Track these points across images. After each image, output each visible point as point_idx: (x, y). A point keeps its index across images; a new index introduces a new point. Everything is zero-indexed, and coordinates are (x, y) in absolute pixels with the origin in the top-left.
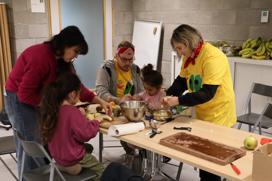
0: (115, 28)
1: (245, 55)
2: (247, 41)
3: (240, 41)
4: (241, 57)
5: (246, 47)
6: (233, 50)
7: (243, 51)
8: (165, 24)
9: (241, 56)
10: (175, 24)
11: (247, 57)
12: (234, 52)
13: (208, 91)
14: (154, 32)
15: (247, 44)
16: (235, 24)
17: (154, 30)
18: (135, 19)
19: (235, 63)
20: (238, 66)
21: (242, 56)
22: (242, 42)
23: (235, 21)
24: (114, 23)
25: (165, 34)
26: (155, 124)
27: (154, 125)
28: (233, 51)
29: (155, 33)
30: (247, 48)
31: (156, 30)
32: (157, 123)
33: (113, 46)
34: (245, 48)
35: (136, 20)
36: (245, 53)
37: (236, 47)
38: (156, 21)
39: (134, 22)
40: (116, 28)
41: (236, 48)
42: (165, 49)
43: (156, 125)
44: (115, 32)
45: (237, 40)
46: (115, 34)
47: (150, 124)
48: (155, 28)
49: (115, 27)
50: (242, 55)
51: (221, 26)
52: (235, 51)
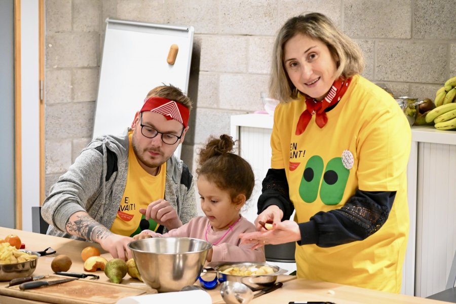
0: (47, 47)
1: (443, 121)
2: (447, 83)
3: (424, 83)
4: (435, 128)
5: (446, 100)
6: (411, 108)
7: (438, 112)
8: (202, 37)
9: (432, 124)
10: (233, 35)
11: (451, 128)
12: (413, 113)
13: (376, 205)
14: (169, 58)
15: (446, 92)
16: (409, 37)
17: (170, 52)
18: (108, 20)
19: (419, 143)
20: (425, 154)
21: (436, 126)
22: (430, 87)
23: (409, 29)
24: (45, 34)
25: (202, 67)
26: (238, 293)
27: (237, 296)
28: (409, 111)
29: (172, 63)
30: (448, 103)
31: (174, 53)
32: (244, 292)
33: (41, 101)
34: (442, 104)
35: (110, 23)
36: (445, 116)
37: (416, 100)
38: (174, 25)
39: (104, 31)
40: (50, 45)
41: (419, 103)
42: (203, 110)
43: (240, 297)
44: (47, 59)
45: (417, 81)
46: (47, 64)
47: (223, 296)
48: (171, 48)
49: (48, 43)
50: (435, 121)
51: (370, 42)
52: (414, 110)
